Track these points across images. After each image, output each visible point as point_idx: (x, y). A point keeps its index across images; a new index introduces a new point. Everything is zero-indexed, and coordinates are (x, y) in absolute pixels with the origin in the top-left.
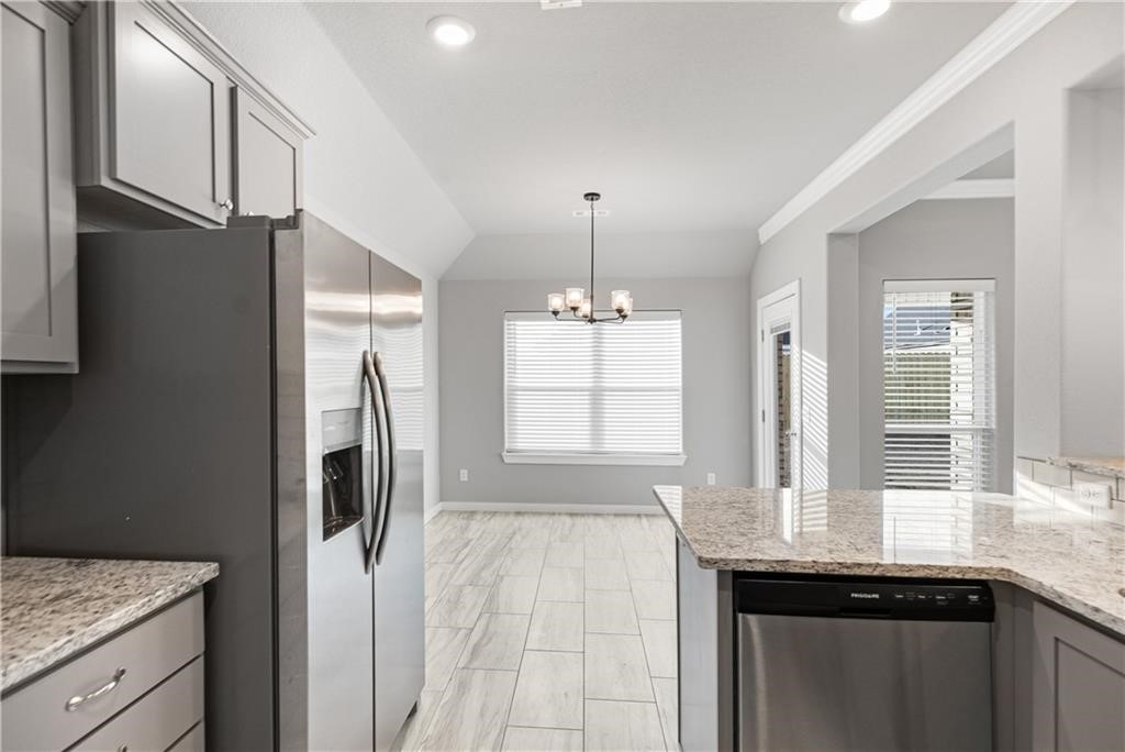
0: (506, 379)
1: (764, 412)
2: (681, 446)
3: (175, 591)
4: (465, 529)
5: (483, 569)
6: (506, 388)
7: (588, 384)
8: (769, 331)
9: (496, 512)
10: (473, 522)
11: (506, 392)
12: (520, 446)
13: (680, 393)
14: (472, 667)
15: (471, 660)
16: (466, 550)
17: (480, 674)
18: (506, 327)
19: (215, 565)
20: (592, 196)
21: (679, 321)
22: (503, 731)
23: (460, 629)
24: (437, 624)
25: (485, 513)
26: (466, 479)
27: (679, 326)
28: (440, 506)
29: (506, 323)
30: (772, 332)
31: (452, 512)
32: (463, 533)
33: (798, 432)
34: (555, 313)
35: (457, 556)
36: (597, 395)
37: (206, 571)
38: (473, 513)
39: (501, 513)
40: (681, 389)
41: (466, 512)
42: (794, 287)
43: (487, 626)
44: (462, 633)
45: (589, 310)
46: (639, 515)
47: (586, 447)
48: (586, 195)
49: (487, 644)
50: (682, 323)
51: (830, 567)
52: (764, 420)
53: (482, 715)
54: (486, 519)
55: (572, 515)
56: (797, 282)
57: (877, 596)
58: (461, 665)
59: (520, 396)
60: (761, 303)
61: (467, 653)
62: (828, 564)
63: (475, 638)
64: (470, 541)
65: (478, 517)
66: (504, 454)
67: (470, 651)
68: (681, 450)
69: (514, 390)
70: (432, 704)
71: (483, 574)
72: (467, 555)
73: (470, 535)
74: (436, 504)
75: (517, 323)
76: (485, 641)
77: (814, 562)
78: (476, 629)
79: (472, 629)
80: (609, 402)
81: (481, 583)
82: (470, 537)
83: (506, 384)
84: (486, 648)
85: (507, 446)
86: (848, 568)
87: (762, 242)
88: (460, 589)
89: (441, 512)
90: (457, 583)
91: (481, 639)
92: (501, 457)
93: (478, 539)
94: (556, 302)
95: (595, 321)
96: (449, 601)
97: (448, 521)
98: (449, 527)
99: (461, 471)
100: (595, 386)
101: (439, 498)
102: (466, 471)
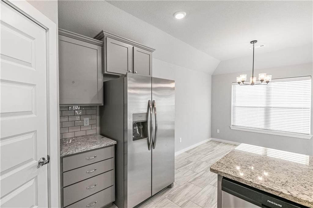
0: (232, 103)
2: (310, 131)
3: (106, 145)
4: (215, 146)
5: (213, 158)
6: (232, 106)
7: (264, 105)
9: (228, 144)
10: (218, 145)
11: (232, 107)
12: (236, 124)
13: (310, 109)
14: (192, 183)
15: (193, 181)
16: (211, 152)
17: (193, 185)
19: (116, 142)
20: (254, 42)
21: (311, 80)
22: (188, 201)
23: (195, 172)
24: (190, 169)
25: (224, 143)
26: (219, 132)
27: (311, 82)
28: (211, 139)
31: (214, 141)
32: (213, 147)
34: (239, 83)
35: (208, 153)
37: (114, 142)
38: (220, 142)
41: (218, 142)
43: (203, 174)
44: (195, 173)
48: (251, 42)
49: (199, 178)
51: (258, 186)
53: (186, 195)
54: (223, 145)
57: (281, 206)
58: (189, 181)
59: (237, 109)
61: (193, 179)
62: (257, 184)
63: (197, 176)
64: (214, 150)
65: (221, 144)
66: (231, 126)
67: (194, 178)
69: (235, 107)
70: (176, 187)
71: (211, 160)
72: (211, 154)
73: (215, 148)
74: (209, 138)
76: (200, 177)
77: (251, 182)
78: (199, 174)
79: (198, 173)
81: (209, 162)
82: (215, 149)
83: (232, 105)
84: (199, 179)
85: (232, 124)
86: (266, 189)
88: (202, 162)
89: (211, 141)
90: (202, 160)
91: (199, 177)
93: (216, 150)
94: (239, 79)
96: (197, 164)
97: (211, 143)
98: (210, 145)
99: (218, 130)
100: (267, 106)
101: (211, 137)
102: (219, 130)
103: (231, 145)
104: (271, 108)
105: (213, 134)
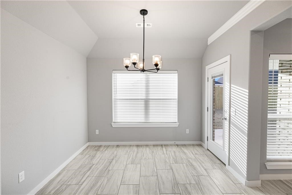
0: (113, 96)
1: (208, 108)
2: (177, 120)
6: (113, 99)
7: (144, 97)
8: (211, 78)
9: (109, 146)
11: (113, 101)
12: (118, 121)
13: (177, 100)
18: (113, 76)
20: (144, 12)
21: (177, 74)
25: (105, 146)
26: (98, 133)
27: (177, 76)
28: (88, 144)
29: (113, 74)
30: (212, 78)
31: (91, 147)
32: (92, 160)
33: (228, 118)
34: (127, 67)
36: (147, 101)
39: (111, 146)
40: (177, 99)
41: (97, 146)
42: (228, 58)
45: (142, 66)
46: (162, 145)
47: (143, 121)
48: (141, 11)
50: (178, 75)
52: (208, 111)
55: (138, 146)
56: (229, 56)
59: (118, 102)
60: (207, 67)
65: (101, 149)
66: (113, 124)
68: (177, 121)
69: (116, 100)
75: (117, 74)
80: (152, 104)
83: (113, 97)
85: (113, 121)
87: (209, 44)
89: (87, 147)
92: (111, 125)
94: (127, 61)
95: (145, 71)
97: (89, 152)
98: (87, 156)
99: (96, 130)
100: (146, 98)
101: (88, 141)
102: (98, 130)
103: (113, 146)
104: (150, 100)
105: (90, 137)
